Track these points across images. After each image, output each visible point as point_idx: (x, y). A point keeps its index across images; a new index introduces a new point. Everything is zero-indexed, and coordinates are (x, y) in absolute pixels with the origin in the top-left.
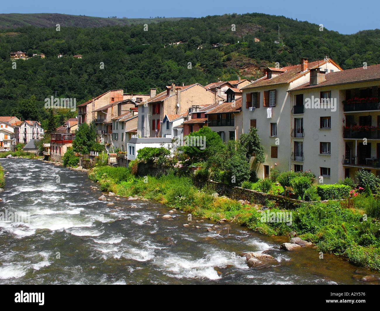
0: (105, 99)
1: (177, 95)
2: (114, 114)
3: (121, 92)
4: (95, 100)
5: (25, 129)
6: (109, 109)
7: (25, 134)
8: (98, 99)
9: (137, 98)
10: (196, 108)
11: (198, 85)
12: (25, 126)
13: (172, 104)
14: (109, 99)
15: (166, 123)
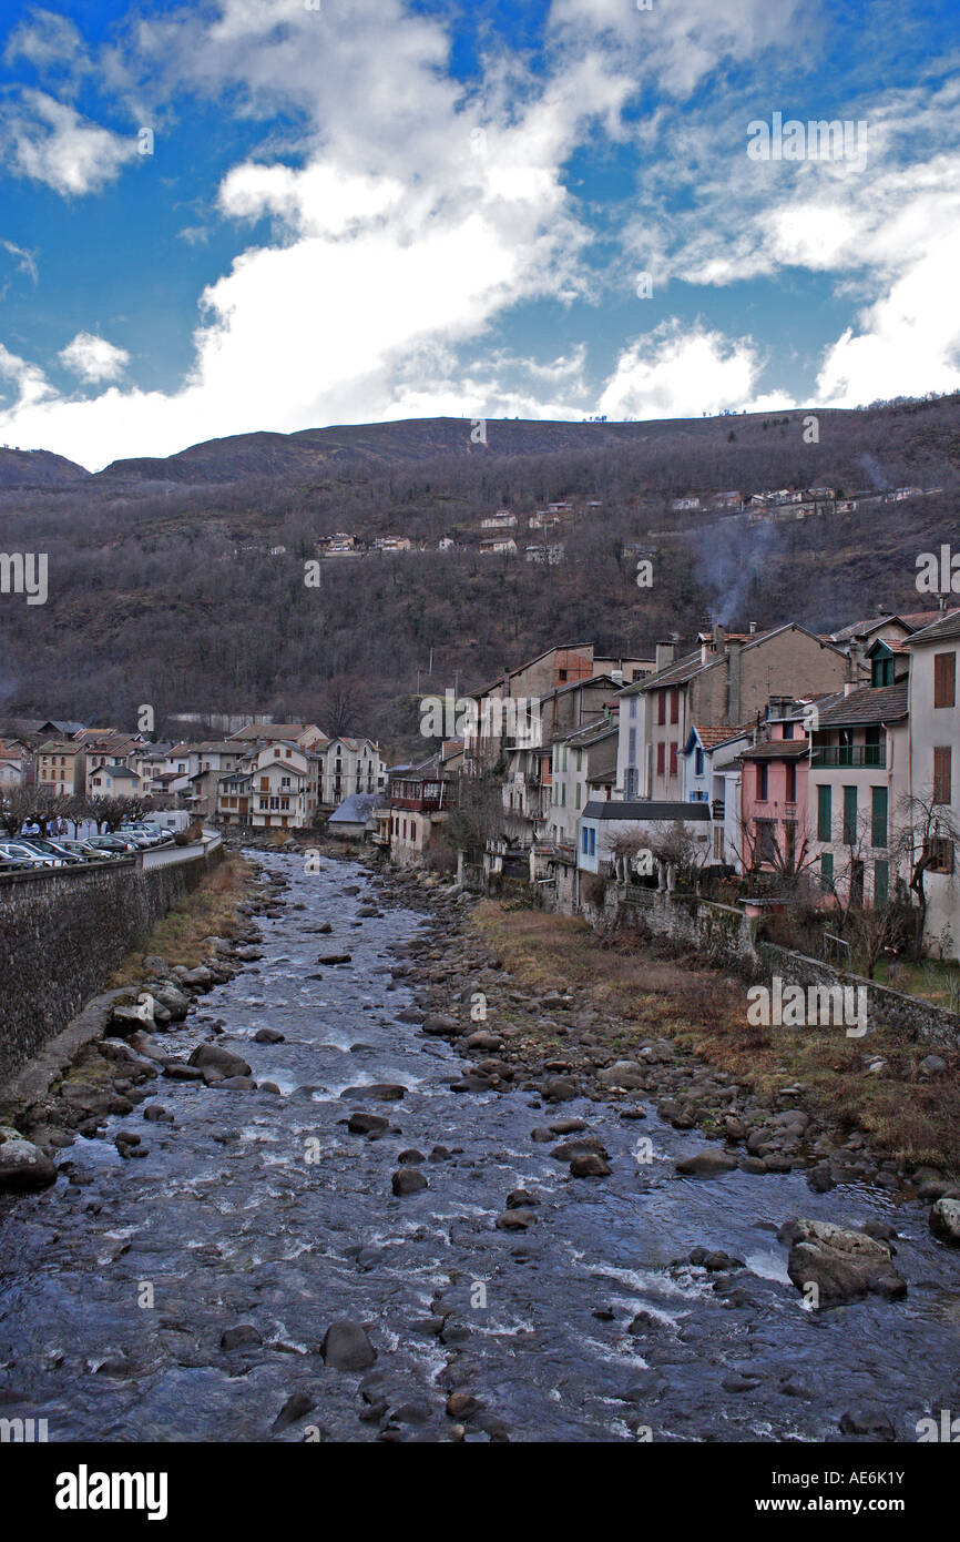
0: (539, 674)
1: (728, 662)
2: (560, 721)
3: (587, 652)
4: (512, 677)
5: (339, 761)
6: (546, 705)
7: (338, 779)
8: (520, 673)
9: (635, 672)
10: (784, 705)
11: (793, 628)
12: (339, 753)
13: (715, 690)
14: (551, 674)
15: (694, 753)
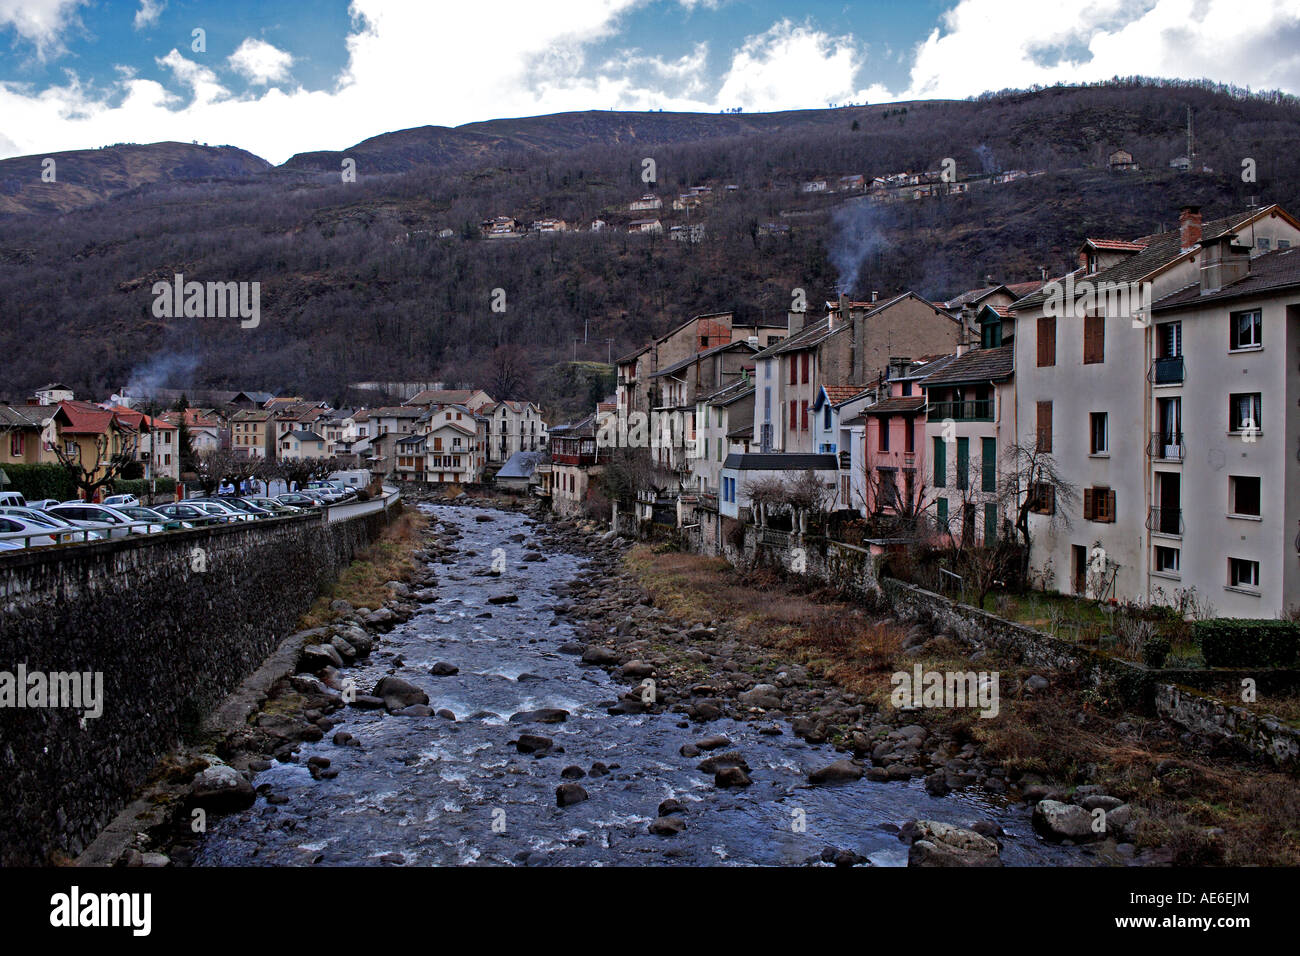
0: (683, 341)
1: (853, 328)
2: (703, 383)
3: (726, 321)
4: (659, 343)
5: (504, 423)
6: (690, 368)
7: (504, 438)
8: (666, 340)
9: (770, 338)
10: (903, 366)
11: (911, 297)
12: (504, 414)
13: (841, 353)
14: (694, 340)
15: (823, 410)
